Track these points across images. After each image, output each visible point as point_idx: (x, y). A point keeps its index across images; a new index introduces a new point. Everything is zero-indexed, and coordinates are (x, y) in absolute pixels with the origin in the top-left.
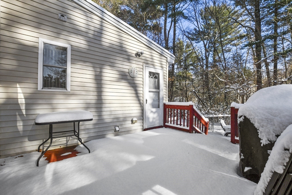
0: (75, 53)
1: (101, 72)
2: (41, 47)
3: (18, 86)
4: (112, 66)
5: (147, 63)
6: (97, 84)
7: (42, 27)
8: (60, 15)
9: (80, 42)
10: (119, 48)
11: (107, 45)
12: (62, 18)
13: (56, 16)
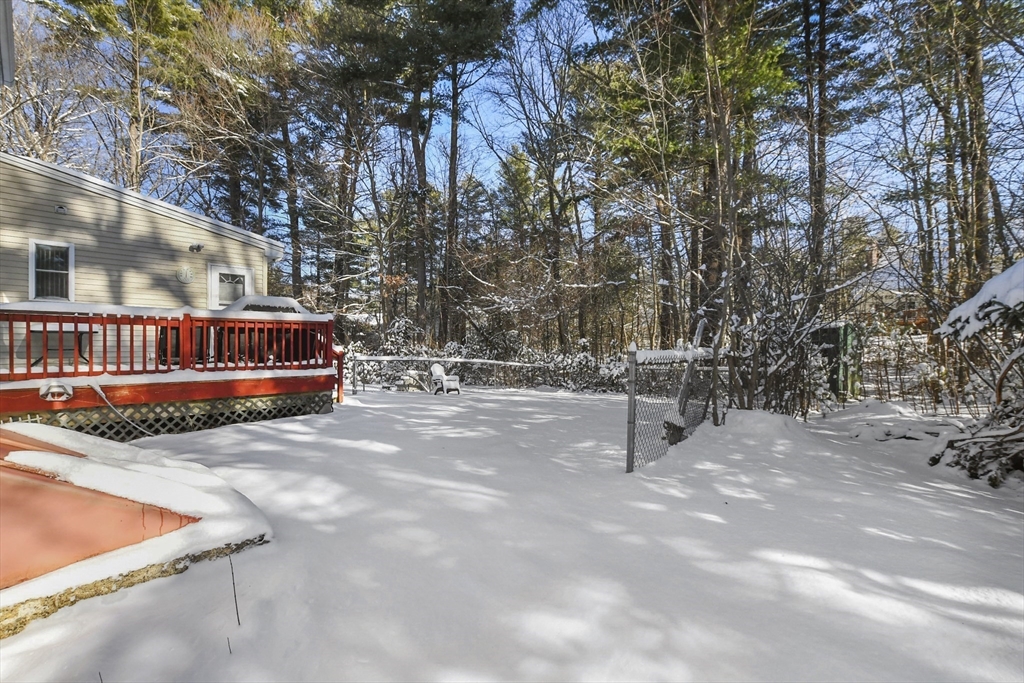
0: (79, 253)
1: (120, 276)
2: (32, 249)
3: (4, 295)
4: (138, 267)
5: (212, 260)
6: (113, 292)
7: (29, 224)
8: (57, 207)
9: (86, 239)
10: (152, 240)
11: (132, 237)
12: (61, 210)
13: (52, 210)
